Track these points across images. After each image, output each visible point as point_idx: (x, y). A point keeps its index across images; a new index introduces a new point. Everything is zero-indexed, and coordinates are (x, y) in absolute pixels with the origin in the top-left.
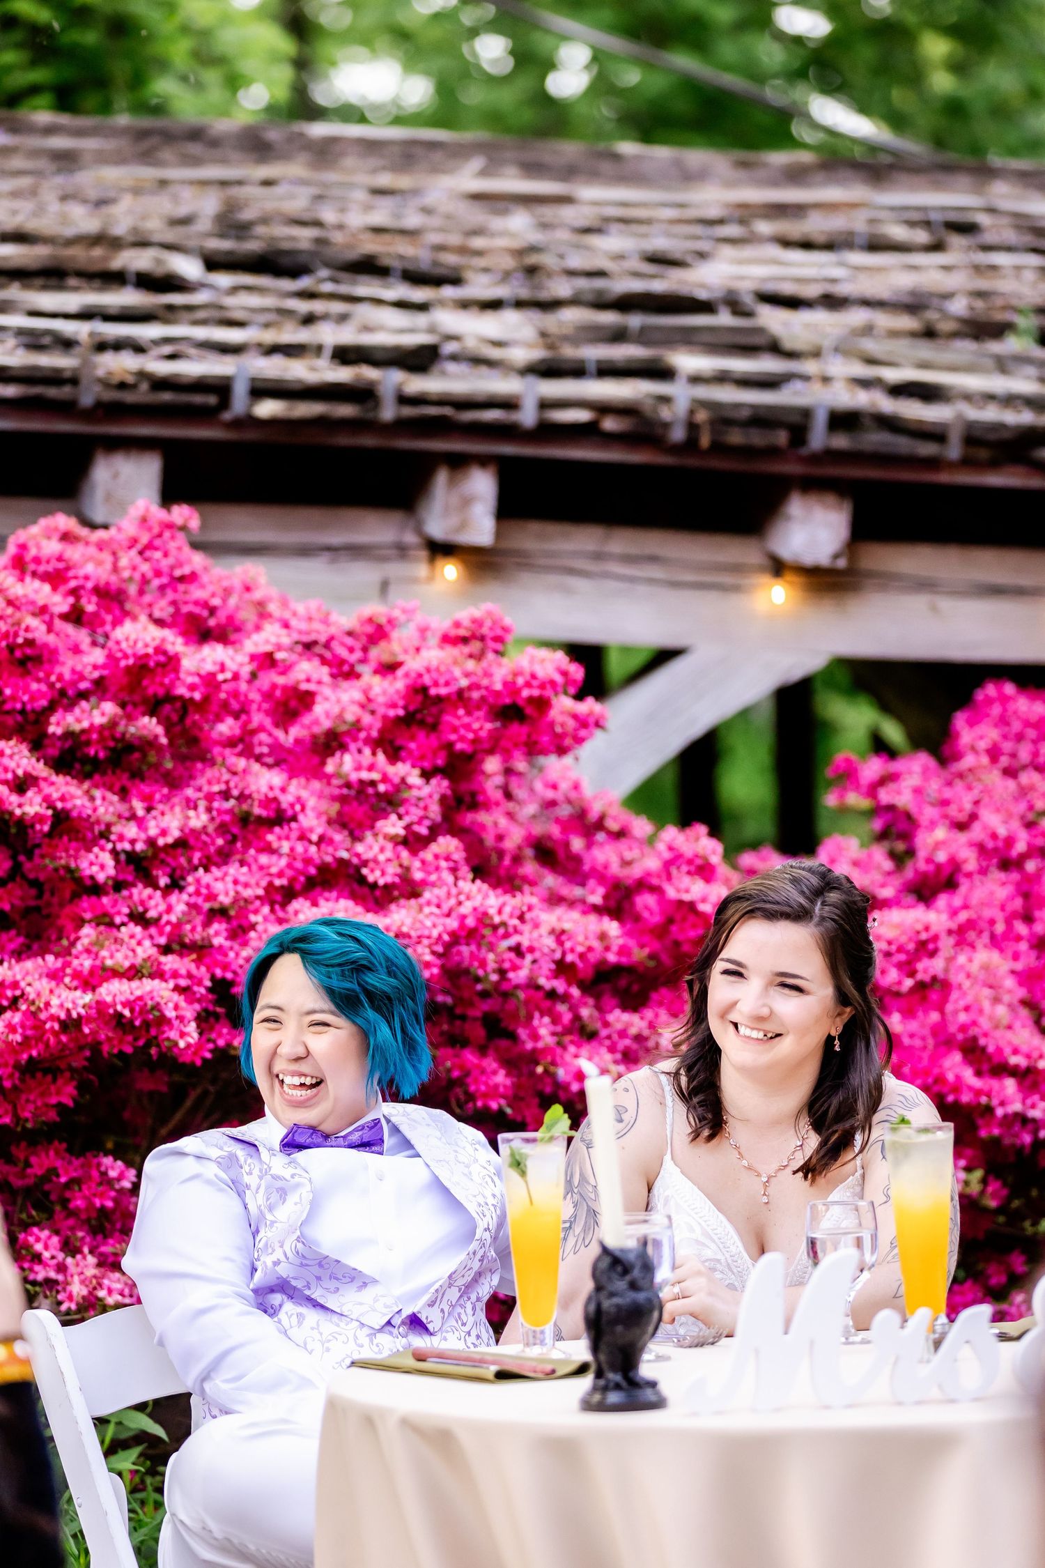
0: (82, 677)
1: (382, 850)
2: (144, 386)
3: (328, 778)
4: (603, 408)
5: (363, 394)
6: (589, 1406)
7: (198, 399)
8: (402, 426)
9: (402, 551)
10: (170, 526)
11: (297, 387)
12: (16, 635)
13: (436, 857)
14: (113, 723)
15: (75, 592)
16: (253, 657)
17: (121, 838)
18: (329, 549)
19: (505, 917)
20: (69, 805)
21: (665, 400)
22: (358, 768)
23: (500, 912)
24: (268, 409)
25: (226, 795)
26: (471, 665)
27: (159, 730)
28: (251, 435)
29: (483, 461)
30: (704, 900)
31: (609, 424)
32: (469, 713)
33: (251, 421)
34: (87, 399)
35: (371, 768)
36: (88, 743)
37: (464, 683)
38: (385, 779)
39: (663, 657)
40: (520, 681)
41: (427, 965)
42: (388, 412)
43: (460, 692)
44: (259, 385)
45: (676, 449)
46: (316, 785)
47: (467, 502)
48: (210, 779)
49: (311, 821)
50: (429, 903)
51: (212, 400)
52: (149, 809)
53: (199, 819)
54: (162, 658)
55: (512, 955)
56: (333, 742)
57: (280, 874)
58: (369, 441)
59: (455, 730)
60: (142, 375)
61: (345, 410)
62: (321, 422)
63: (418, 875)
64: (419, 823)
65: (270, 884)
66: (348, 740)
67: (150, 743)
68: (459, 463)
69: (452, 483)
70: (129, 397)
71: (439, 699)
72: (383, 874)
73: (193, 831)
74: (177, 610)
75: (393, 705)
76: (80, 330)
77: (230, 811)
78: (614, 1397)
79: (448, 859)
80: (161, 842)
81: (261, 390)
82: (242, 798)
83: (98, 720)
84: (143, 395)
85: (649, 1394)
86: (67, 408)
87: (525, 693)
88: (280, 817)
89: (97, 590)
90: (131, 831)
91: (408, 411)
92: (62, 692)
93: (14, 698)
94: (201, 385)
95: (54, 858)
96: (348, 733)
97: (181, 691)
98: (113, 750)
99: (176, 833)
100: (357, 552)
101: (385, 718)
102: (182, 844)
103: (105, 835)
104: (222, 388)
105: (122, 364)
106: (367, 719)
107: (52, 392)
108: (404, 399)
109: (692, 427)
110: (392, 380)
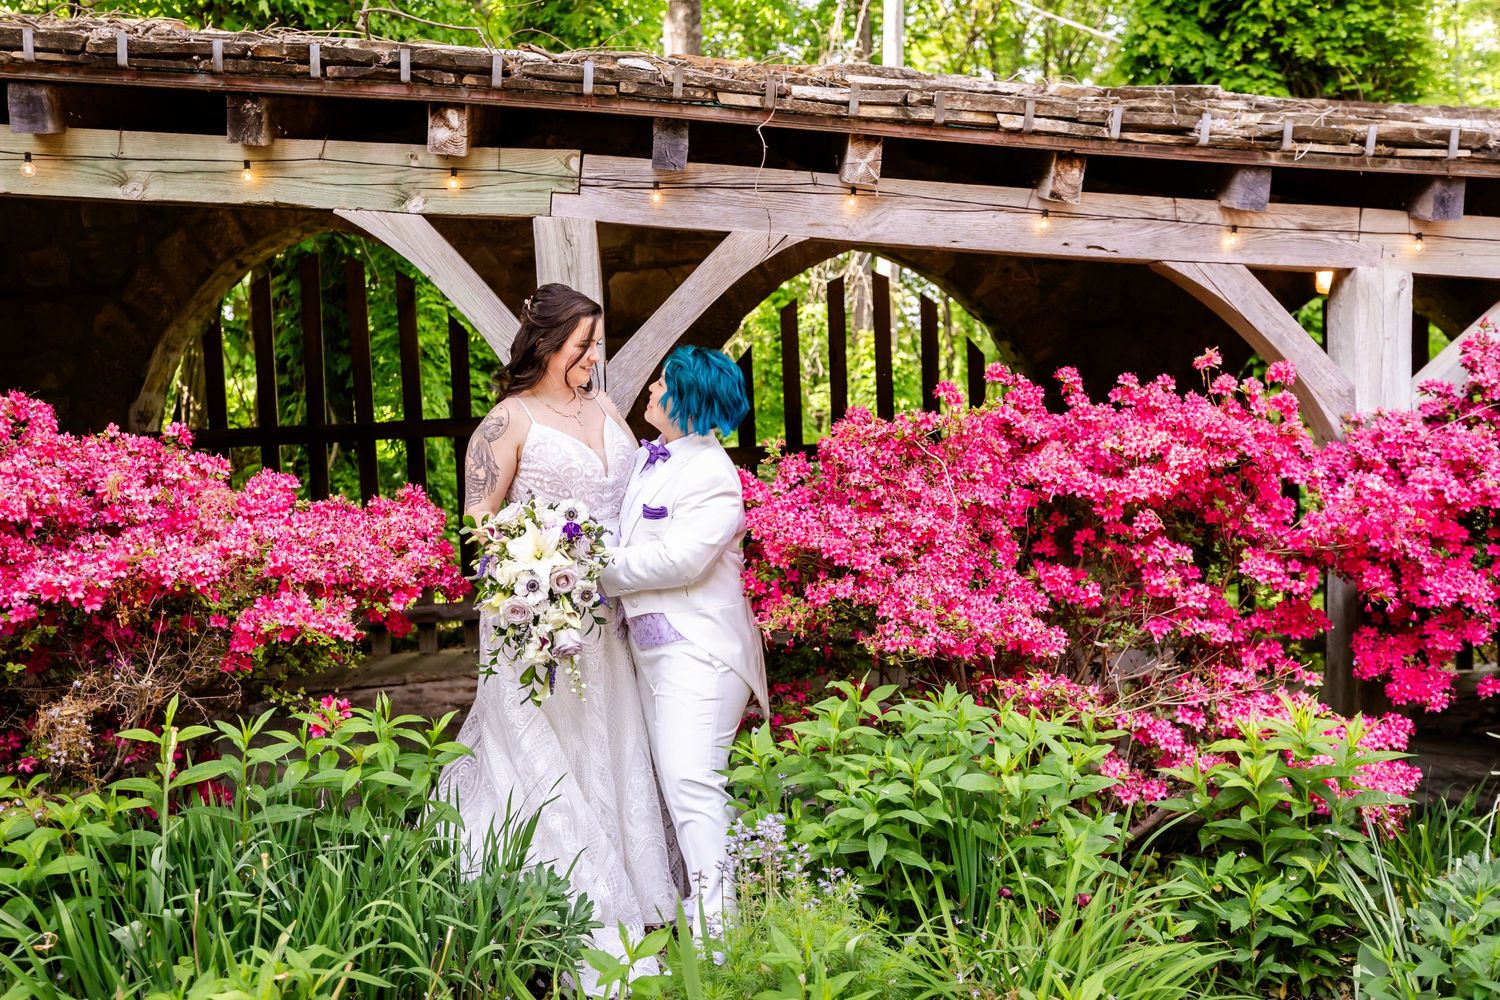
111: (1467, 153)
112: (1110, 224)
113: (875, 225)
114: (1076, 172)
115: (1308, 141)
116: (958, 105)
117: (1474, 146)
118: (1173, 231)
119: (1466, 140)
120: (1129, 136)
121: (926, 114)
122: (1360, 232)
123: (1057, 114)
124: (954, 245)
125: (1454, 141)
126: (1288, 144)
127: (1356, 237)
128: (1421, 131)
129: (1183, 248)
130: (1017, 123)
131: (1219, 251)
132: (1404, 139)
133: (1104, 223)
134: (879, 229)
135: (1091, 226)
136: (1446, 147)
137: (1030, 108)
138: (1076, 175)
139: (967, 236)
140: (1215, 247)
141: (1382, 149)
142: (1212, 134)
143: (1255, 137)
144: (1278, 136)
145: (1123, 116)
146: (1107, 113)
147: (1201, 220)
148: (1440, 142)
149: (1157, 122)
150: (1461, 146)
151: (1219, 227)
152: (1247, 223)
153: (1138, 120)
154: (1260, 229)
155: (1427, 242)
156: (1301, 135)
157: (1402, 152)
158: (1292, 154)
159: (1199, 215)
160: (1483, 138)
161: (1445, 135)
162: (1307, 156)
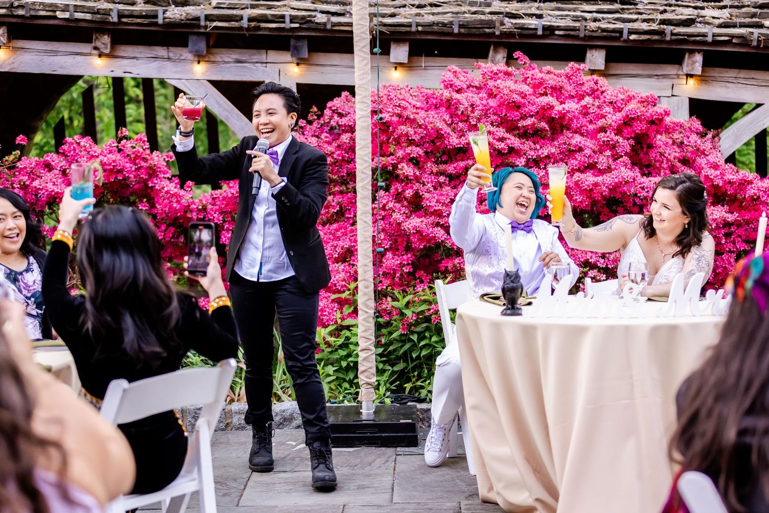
0: (532, 111)
1: (603, 159)
2: (600, 31)
3: (598, 140)
4: (733, 36)
5: (661, 33)
6: (504, 314)
7: (613, 34)
8: (671, 41)
9: (678, 76)
10: (579, 69)
11: (641, 31)
12: (510, 100)
13: (620, 162)
14: (534, 124)
15: (545, 88)
16: (581, 106)
17: (529, 155)
18: (656, 75)
19: (629, 179)
20: (513, 146)
21: (752, 33)
22: (604, 137)
23: (627, 177)
24: (633, 37)
25: (565, 143)
26: (643, 109)
27: (546, 126)
28: (630, 44)
29: (699, 51)
30: (711, 175)
31: (734, 41)
32: (641, 123)
33: (628, 41)
34: (582, 35)
35: (608, 137)
36: (528, 129)
37: (639, 114)
38: (612, 140)
39: (759, 105)
40: (653, 113)
41: (605, 191)
42: (668, 38)
43: (638, 116)
44: (630, 31)
45: (754, 47)
46: (594, 141)
47: (694, 63)
48: (561, 139)
49: (588, 152)
50: (613, 174)
51: (618, 35)
52: (541, 147)
53: (553, 150)
54: (549, 106)
55: (640, 189)
56: (603, 129)
57: (576, 166)
58: (664, 46)
59: (636, 127)
60: (599, 28)
61: (656, 37)
62: (648, 40)
63: (613, 167)
64: (622, 152)
65: (573, 168)
66: (607, 129)
67: (543, 130)
68: (692, 52)
69: (689, 57)
70: (594, 34)
71: (633, 119)
72: (602, 166)
73: (552, 153)
74: (577, 93)
75: (621, 120)
76: (588, 16)
77: (565, 148)
78: (509, 312)
79: (624, 162)
80: (542, 156)
81: (631, 32)
82: (569, 145)
83: (530, 123)
84: (599, 34)
85: (517, 311)
86: (577, 37)
87: (654, 117)
88: (581, 150)
89: (552, 87)
90: (532, 153)
91: (674, 37)
92: (525, 115)
93: (510, 116)
94: (614, 31)
95: (507, 159)
96: (607, 127)
97: (553, 115)
98: (534, 131)
99: (546, 154)
100: (665, 76)
101: (619, 124)
102: (548, 157)
103: (525, 154)
104: (620, 31)
105: (593, 25)
106: (613, 124)
107: (572, 33)
108: (672, 34)
109: (759, 41)
110: (668, 29)
111: (297, 25)
112: (135, 60)
113: (13, 63)
114: (106, 37)
115: (215, 21)
116: (37, 7)
117: (300, 22)
118: (168, 64)
119: (293, 19)
120: (124, 20)
121: (21, 12)
122: (266, 63)
123: (86, 11)
124: (54, 73)
125: (287, 20)
126: (203, 23)
127: (264, 65)
128: (272, 15)
129: (175, 72)
130: (66, 15)
131: (193, 73)
132: (264, 18)
133: (131, 60)
134: (15, 65)
135: (125, 62)
136: (284, 22)
137: (71, 8)
138: (106, 39)
139: (61, 68)
140: (191, 71)
141: (253, 24)
142: (164, 18)
143: (188, 20)
144: (197, 19)
145: (119, 11)
146: (111, 10)
147: (182, 58)
148: (282, 20)
149: (136, 14)
150: (291, 22)
151: (192, 61)
152: (207, 59)
153: (126, 13)
154: (214, 62)
155: (302, 67)
156: (211, 18)
157: (263, 25)
158: (206, 27)
159: (181, 55)
160: (303, 17)
161: (283, 17)
162: (215, 28)
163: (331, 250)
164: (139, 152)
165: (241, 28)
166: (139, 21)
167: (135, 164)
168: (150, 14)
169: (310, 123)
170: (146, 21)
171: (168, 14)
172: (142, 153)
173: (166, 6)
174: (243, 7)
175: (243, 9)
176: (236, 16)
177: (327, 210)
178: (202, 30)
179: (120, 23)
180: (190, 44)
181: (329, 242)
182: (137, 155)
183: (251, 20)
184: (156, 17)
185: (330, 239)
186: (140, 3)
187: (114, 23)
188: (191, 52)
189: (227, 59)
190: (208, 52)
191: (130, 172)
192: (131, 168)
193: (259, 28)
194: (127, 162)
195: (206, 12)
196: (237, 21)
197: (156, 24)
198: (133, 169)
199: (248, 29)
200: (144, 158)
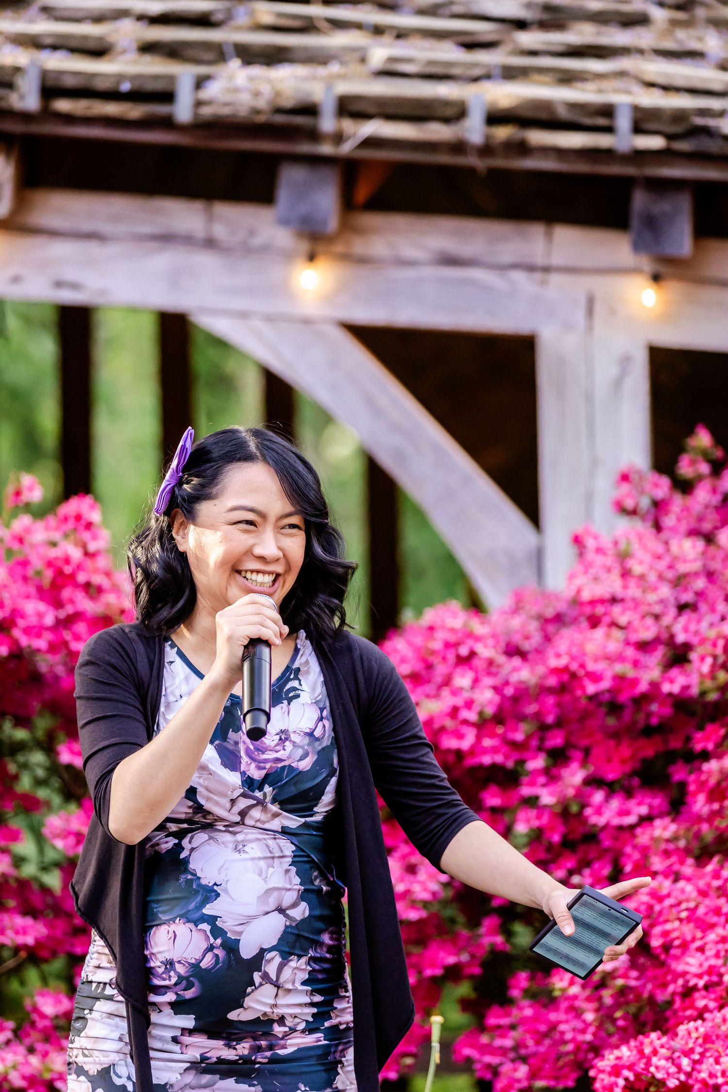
111: (655, 142)
112: (93, 245)
115: (371, 117)
117: (670, 130)
118: (205, 261)
119: (644, 120)
120: (63, 105)
122: (547, 269)
125: (623, 122)
126: (328, 123)
127: (538, 276)
128: (574, 106)
131: (291, 297)
132: (543, 115)
135: (61, 249)
136: (609, 130)
140: (283, 290)
141: (503, 133)
142: (199, 104)
143: (279, 111)
144: (310, 110)
145: (45, 75)
146: (17, 70)
147: (258, 241)
148: (601, 121)
149: (102, 85)
150: (638, 129)
151: (288, 257)
152: (339, 248)
153: (70, 82)
154: (362, 261)
155: (674, 289)
156: (357, 107)
157: (538, 137)
158: (339, 138)
159: (252, 233)
160: (680, 116)
161: (608, 111)
162: (371, 142)
163: (717, 955)
164: (67, 561)
165: (459, 147)
166: (112, 109)
167: (58, 604)
168: (151, 86)
169: (685, 487)
170: (135, 111)
171: (212, 90)
172: (79, 567)
173: (210, 63)
174: (477, 72)
175: (476, 79)
176: (446, 103)
177: (716, 806)
178: (326, 149)
179: (47, 114)
180: (283, 194)
181: (712, 926)
182: (59, 572)
183: (494, 118)
184: (168, 97)
185: (717, 911)
186: (124, 52)
187: (25, 117)
188: (284, 222)
189: (409, 252)
190: (347, 227)
191: (34, 631)
192: (40, 615)
193: (522, 148)
194: (28, 597)
195: (344, 88)
196: (446, 120)
197: (167, 123)
198: (49, 620)
199: (487, 149)
200: (87, 587)
